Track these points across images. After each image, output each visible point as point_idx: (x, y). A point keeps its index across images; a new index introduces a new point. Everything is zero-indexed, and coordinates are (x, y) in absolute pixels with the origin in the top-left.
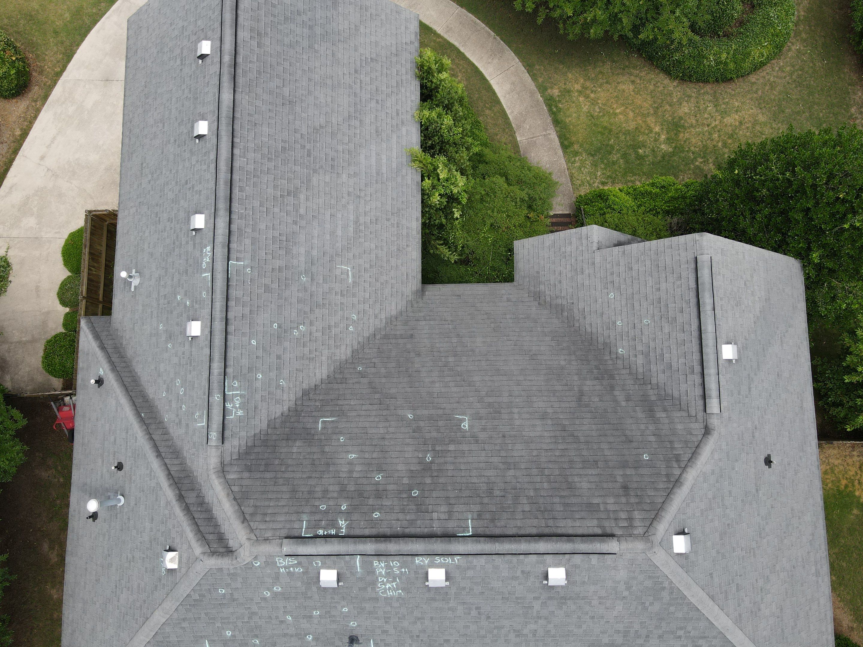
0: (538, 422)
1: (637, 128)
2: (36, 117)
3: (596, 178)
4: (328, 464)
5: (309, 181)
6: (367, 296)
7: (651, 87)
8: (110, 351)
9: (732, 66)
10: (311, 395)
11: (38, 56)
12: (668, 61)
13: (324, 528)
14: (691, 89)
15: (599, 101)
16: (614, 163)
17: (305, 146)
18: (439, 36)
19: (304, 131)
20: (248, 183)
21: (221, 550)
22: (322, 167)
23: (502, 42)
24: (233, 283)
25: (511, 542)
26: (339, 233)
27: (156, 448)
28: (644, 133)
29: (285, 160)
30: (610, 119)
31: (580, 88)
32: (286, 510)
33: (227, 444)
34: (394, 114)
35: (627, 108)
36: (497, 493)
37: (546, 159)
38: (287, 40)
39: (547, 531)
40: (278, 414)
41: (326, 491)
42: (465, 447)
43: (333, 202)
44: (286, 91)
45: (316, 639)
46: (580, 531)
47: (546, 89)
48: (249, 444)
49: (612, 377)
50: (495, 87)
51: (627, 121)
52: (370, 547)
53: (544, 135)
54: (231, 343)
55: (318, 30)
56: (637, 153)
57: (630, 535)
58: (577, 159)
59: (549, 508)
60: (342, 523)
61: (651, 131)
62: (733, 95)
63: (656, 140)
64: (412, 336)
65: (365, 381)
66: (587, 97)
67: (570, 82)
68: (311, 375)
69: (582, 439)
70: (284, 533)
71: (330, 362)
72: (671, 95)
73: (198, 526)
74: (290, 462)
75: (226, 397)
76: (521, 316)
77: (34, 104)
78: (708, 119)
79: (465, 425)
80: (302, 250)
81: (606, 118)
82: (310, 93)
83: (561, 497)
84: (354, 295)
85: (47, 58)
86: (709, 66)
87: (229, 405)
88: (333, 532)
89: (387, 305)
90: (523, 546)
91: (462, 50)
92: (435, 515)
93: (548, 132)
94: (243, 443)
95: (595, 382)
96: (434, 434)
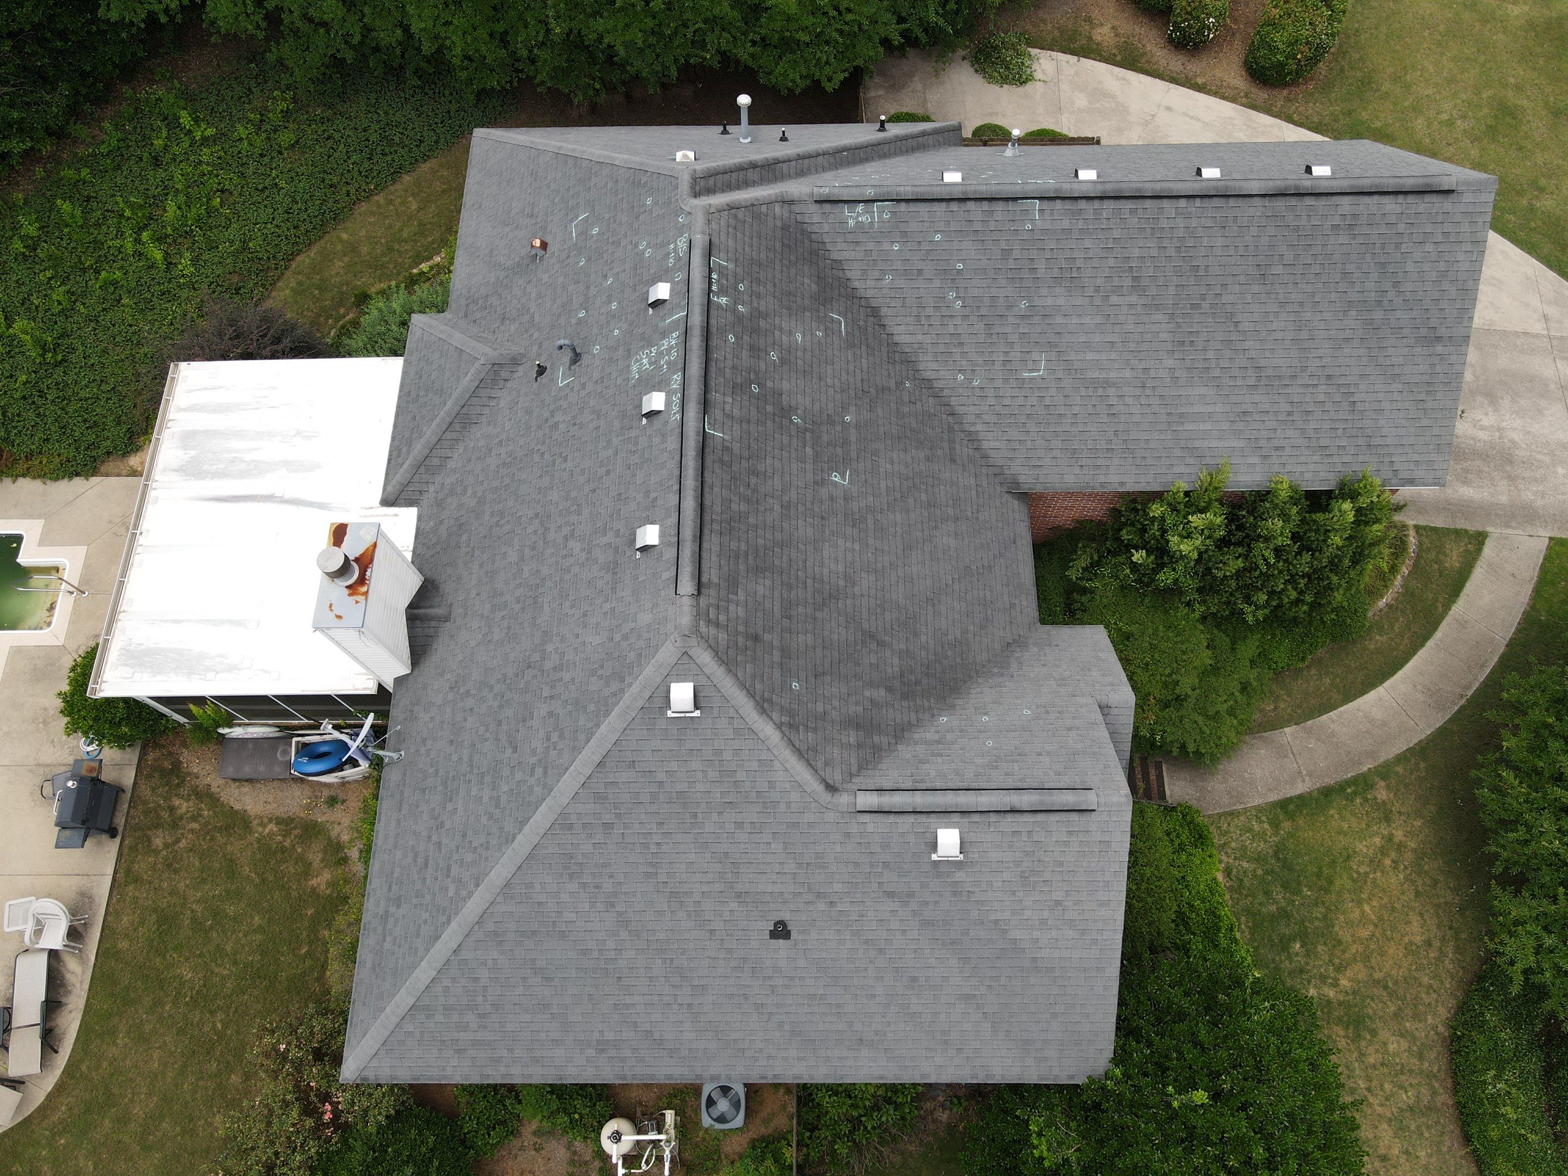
0: (841, 568)
1: (1340, 942)
2: (1224, 98)
3: (1235, 858)
4: (789, 309)
5: (1157, 307)
6: (1006, 402)
7: (1425, 980)
8: (920, 139)
9: (1494, 1134)
10: (872, 319)
11: (1311, 94)
12: (1481, 1006)
13: (718, 281)
14: (1435, 1061)
15: (1379, 874)
16: (1267, 893)
17: (1204, 300)
18: (1447, 607)
19: (1226, 299)
20: (1143, 220)
21: (697, 188)
22: (1179, 327)
23: (1456, 708)
24: (1011, 206)
25: (697, 469)
26: (1090, 356)
27: (809, 156)
28: (1332, 955)
29: (1180, 271)
30: (1349, 891)
31: (1396, 840)
32: (739, 250)
33: (814, 208)
34: (1276, 443)
35: (1376, 926)
36: (753, 480)
37: (1258, 773)
38: (1351, 268)
39: (707, 518)
40: (849, 274)
41: (759, 296)
42: (809, 467)
43: (1132, 346)
44: (1278, 270)
45: (580, 321)
46: (705, 555)
47: (1383, 778)
48: (813, 236)
49: (905, 696)
50: (1372, 695)
51: (1350, 923)
52: (697, 320)
53: (1300, 772)
54: (936, 207)
55: (1378, 315)
56: (1292, 939)
57: (698, 614)
58: (1266, 826)
59: (733, 533)
60: (723, 300)
61: (1338, 969)
62: (1439, 1151)
63: (1323, 978)
64: (953, 461)
65: (892, 384)
66: (1383, 851)
67: (1405, 822)
68: (898, 319)
69: (819, 615)
70: (715, 240)
71: (916, 346)
72: (1416, 1017)
73: (723, 173)
74: (793, 271)
75: (871, 204)
76: (989, 612)
77: (1242, 94)
78: (1382, 1089)
79: (835, 477)
80: (1061, 301)
81: (1348, 884)
82: (1282, 304)
83: (747, 555)
84: (1006, 380)
85: (1310, 105)
86: (1484, 1082)
87: (860, 207)
88: (714, 288)
89: (995, 434)
90: (690, 482)
91: (1430, 643)
92: (729, 400)
93: (1307, 779)
94: (815, 228)
95: (896, 669)
96: (825, 438)
